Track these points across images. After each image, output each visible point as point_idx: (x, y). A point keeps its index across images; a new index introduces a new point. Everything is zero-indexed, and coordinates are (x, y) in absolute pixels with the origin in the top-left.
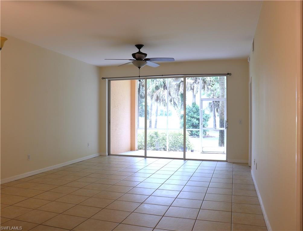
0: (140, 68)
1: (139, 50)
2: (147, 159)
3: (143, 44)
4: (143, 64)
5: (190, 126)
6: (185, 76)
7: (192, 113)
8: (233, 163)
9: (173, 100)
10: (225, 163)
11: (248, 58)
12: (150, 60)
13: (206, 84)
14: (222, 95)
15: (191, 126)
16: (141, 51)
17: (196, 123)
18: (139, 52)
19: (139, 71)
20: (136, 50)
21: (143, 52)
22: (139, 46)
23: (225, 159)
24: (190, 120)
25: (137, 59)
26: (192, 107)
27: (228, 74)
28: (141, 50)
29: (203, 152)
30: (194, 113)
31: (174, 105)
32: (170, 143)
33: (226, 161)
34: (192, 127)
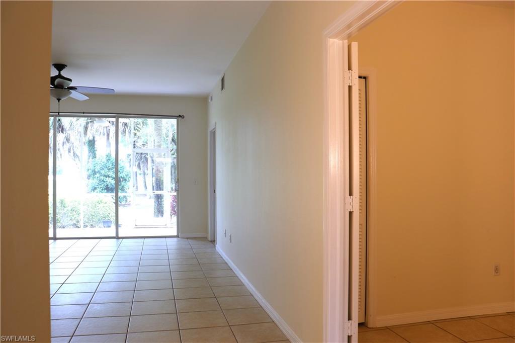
0: (60, 101)
1: (60, 73)
2: (58, 241)
3: (66, 64)
4: (65, 95)
5: (102, 189)
6: (118, 115)
7: (106, 170)
8: (187, 238)
9: (73, 150)
10: (175, 239)
11: (210, 98)
12: (76, 89)
13: (127, 127)
14: (158, 144)
15: (105, 189)
16: (62, 75)
17: (111, 184)
18: (60, 76)
19: (59, 105)
20: (54, 72)
21: (66, 77)
22: (60, 67)
23: (175, 234)
24: (103, 181)
25: (56, 87)
26: (105, 161)
27: (180, 116)
28: (61, 72)
29: (137, 227)
30: (109, 169)
31: (75, 157)
32: (85, 215)
33: (177, 236)
34: (106, 191)
